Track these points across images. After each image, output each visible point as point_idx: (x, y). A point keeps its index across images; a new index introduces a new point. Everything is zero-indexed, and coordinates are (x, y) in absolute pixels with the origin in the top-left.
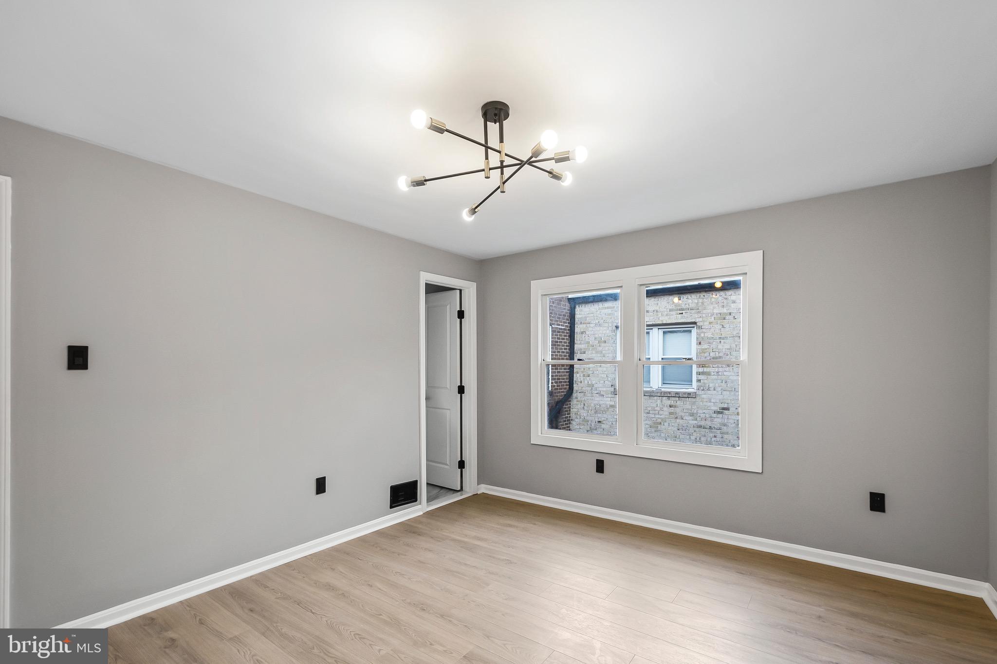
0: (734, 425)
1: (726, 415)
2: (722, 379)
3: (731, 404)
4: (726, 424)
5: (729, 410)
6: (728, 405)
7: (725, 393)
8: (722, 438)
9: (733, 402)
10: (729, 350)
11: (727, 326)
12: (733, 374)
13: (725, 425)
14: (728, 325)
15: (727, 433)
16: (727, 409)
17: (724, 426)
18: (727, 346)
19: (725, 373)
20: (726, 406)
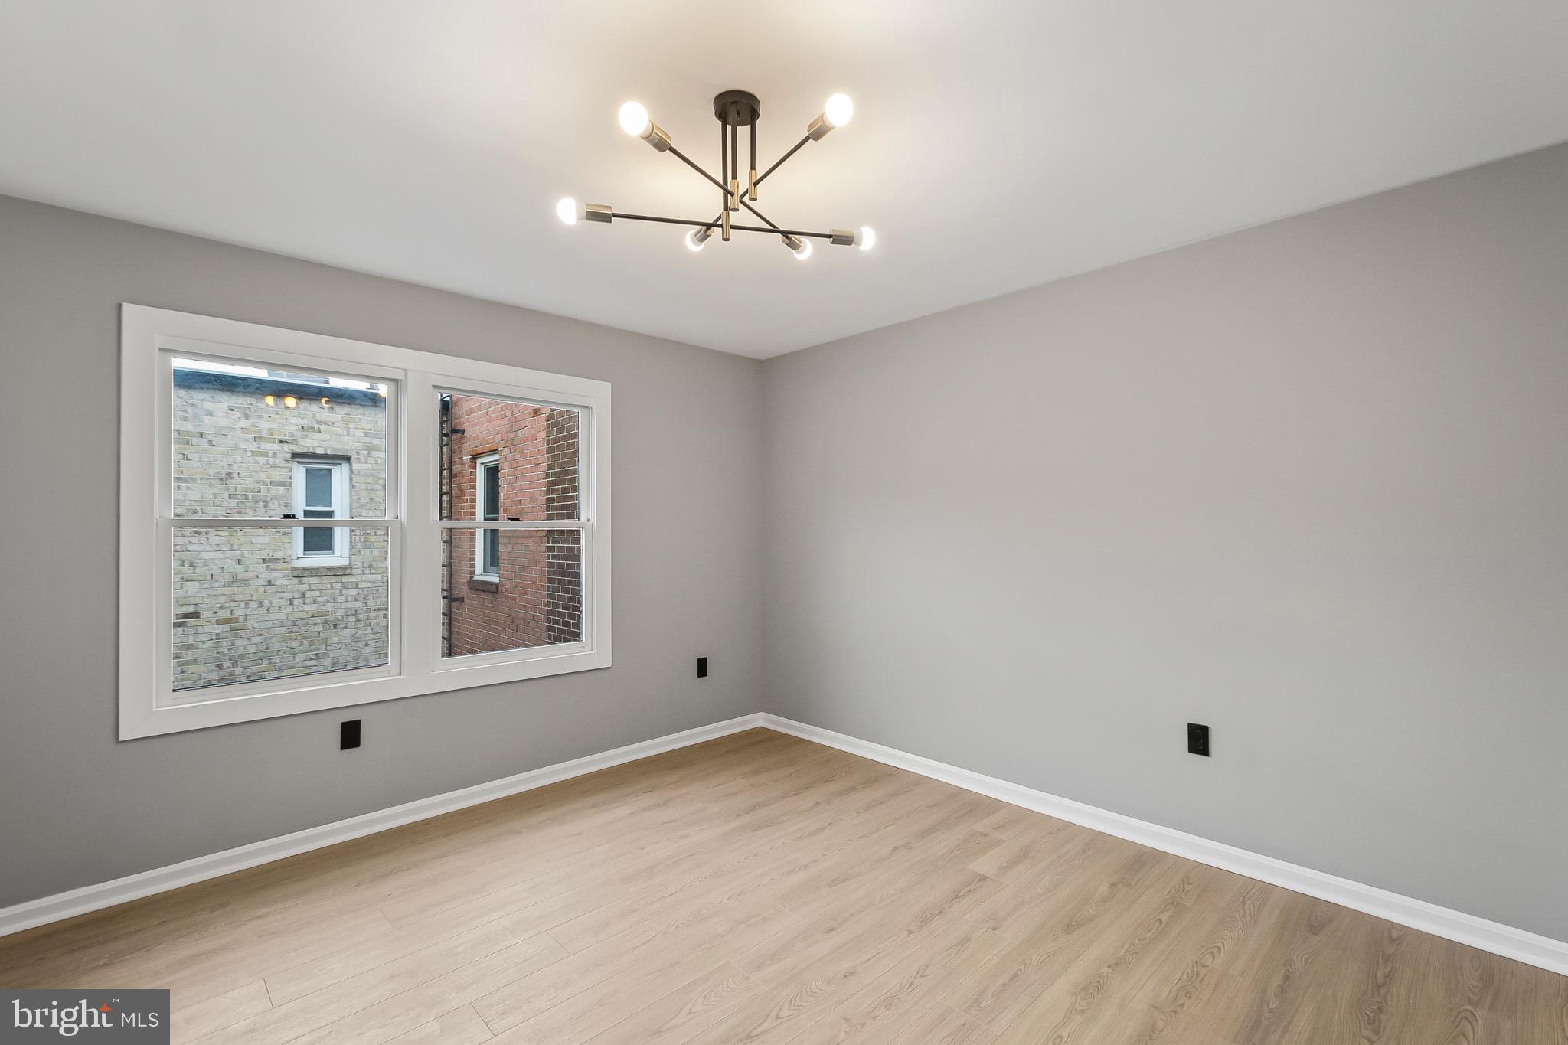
0: (209, 644)
1: (192, 627)
2: (183, 558)
3: (204, 606)
4: (191, 645)
5: (198, 617)
6: (196, 608)
7: (189, 585)
8: (183, 673)
9: (207, 601)
10: (198, 504)
11: (194, 457)
12: (208, 548)
13: (189, 647)
14: (196, 455)
15: (195, 662)
16: (196, 615)
17: (188, 649)
18: (196, 496)
19: (190, 548)
20: (191, 610)
